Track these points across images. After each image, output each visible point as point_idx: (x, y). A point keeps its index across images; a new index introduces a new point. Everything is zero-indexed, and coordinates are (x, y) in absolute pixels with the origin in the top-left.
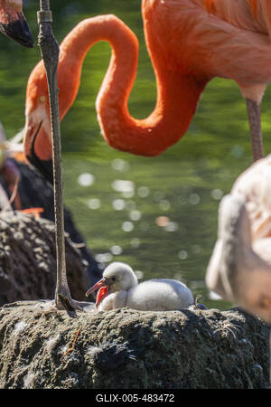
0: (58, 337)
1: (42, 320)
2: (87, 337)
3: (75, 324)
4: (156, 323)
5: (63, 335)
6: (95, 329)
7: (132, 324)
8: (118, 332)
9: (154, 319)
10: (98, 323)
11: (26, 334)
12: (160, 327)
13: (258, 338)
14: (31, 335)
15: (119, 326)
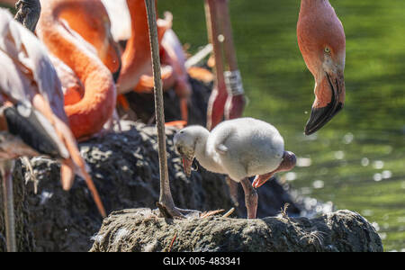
0: (155, 242)
1: (142, 227)
2: (182, 243)
3: (172, 231)
4: (246, 230)
5: (159, 240)
6: (189, 235)
7: (223, 231)
8: (210, 238)
9: (244, 226)
10: (192, 230)
11: (127, 240)
12: (250, 234)
13: (344, 244)
14: (131, 241)
15: (212, 232)
